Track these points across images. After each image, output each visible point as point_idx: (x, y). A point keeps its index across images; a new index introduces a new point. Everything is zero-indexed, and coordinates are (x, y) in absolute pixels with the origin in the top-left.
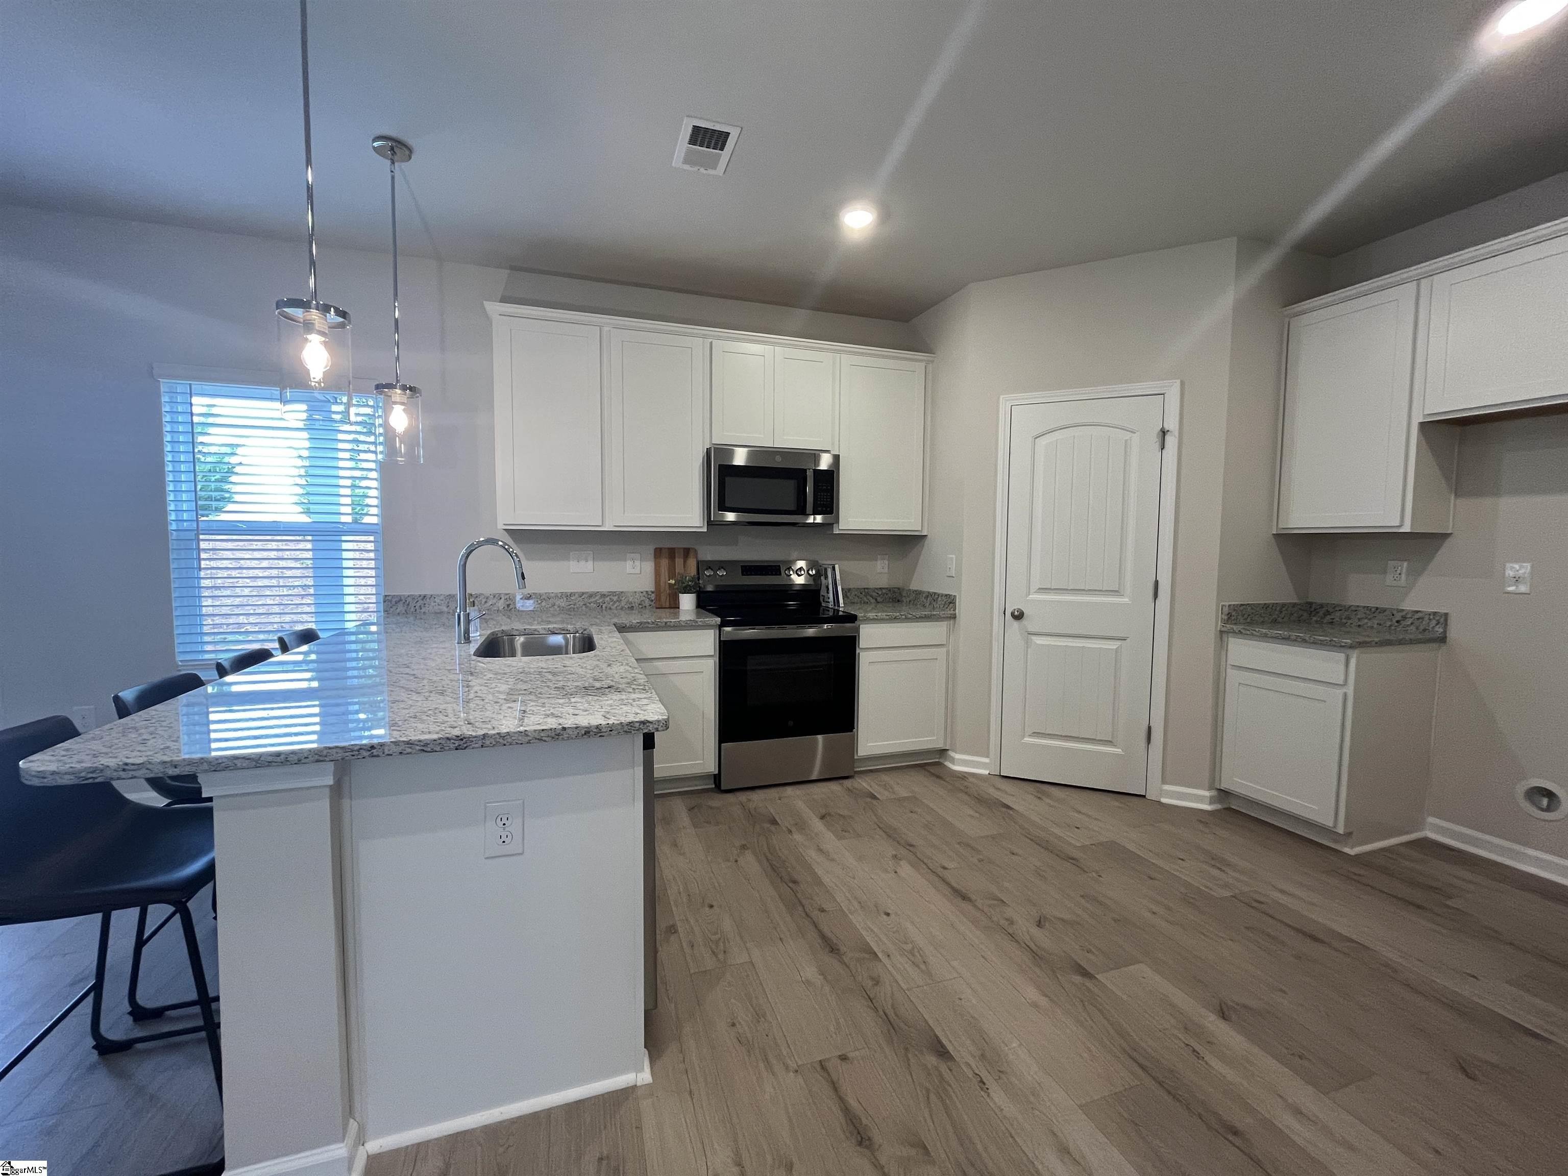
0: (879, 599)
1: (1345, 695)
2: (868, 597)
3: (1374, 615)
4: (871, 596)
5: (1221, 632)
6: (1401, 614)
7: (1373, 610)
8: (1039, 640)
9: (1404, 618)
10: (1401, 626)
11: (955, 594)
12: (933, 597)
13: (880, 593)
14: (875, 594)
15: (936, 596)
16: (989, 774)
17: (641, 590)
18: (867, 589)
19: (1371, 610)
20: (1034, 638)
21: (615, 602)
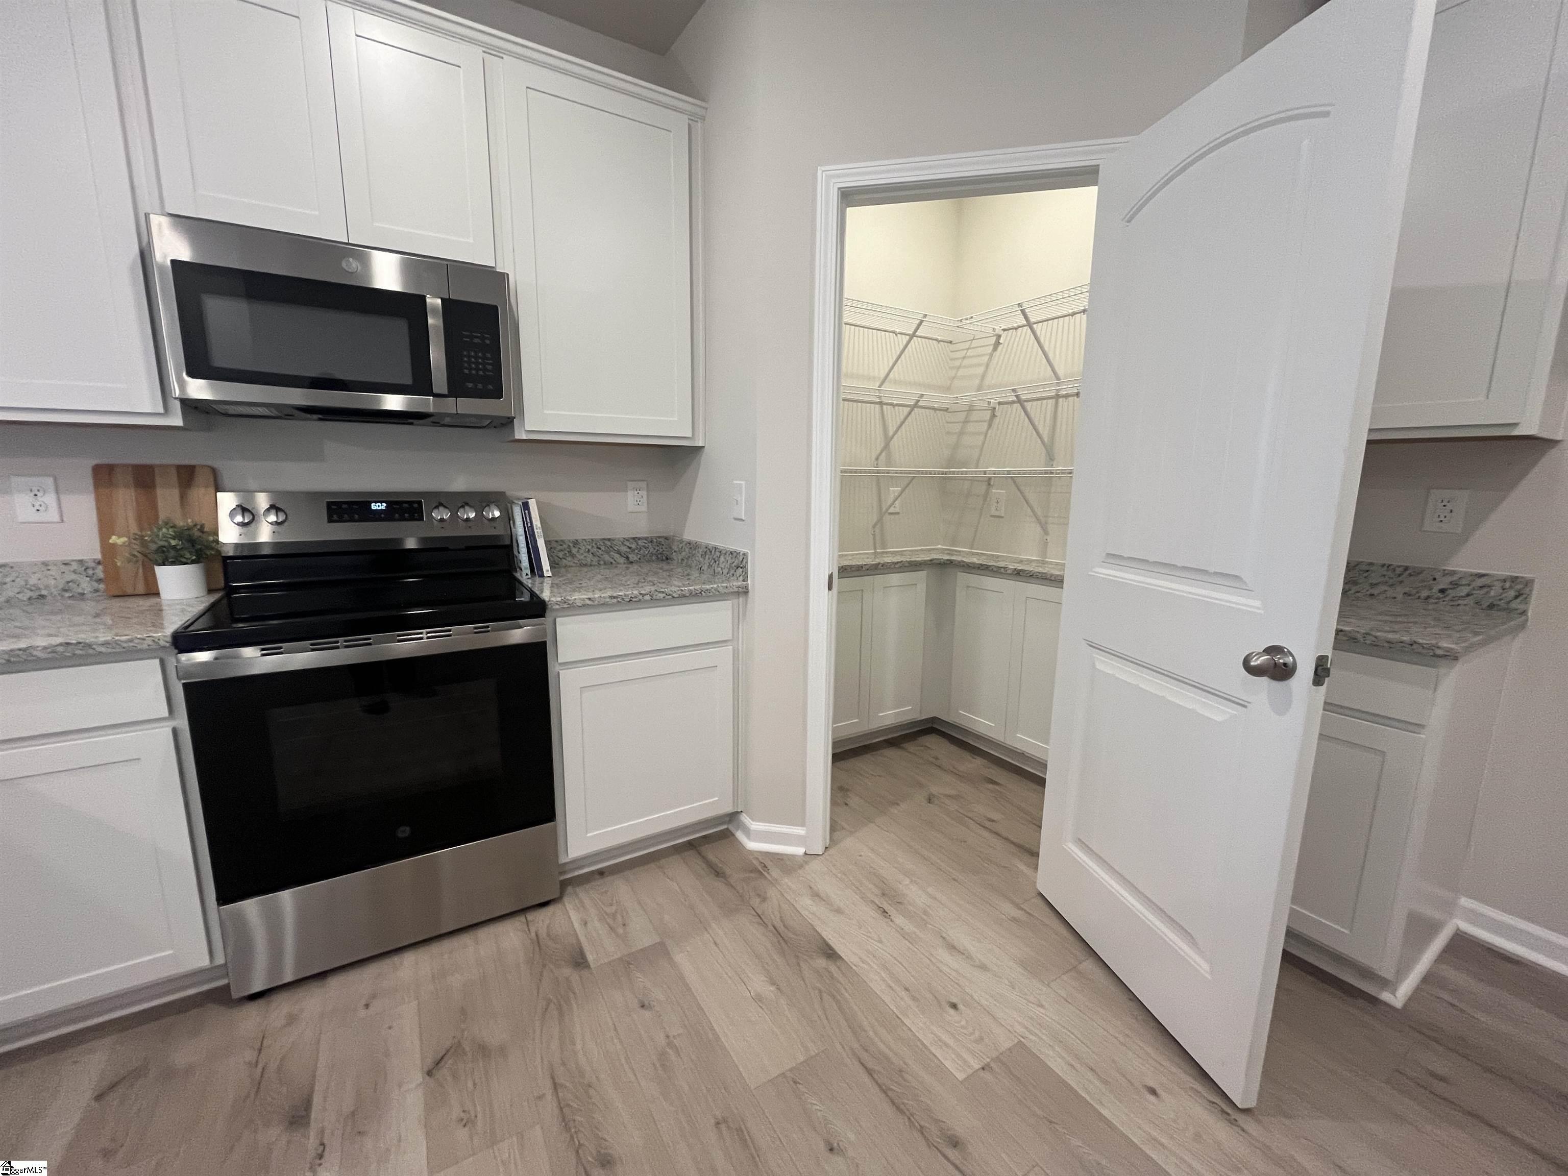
0: (633, 557)
2: (612, 553)
3: (1400, 579)
4: (619, 553)
6: (1450, 579)
7: (1399, 571)
9: (1455, 585)
10: (1447, 599)
11: (746, 551)
12: (712, 553)
13: (633, 546)
14: (624, 549)
15: (718, 554)
16: (805, 854)
17: (68, 559)
18: (609, 540)
19: (1394, 570)
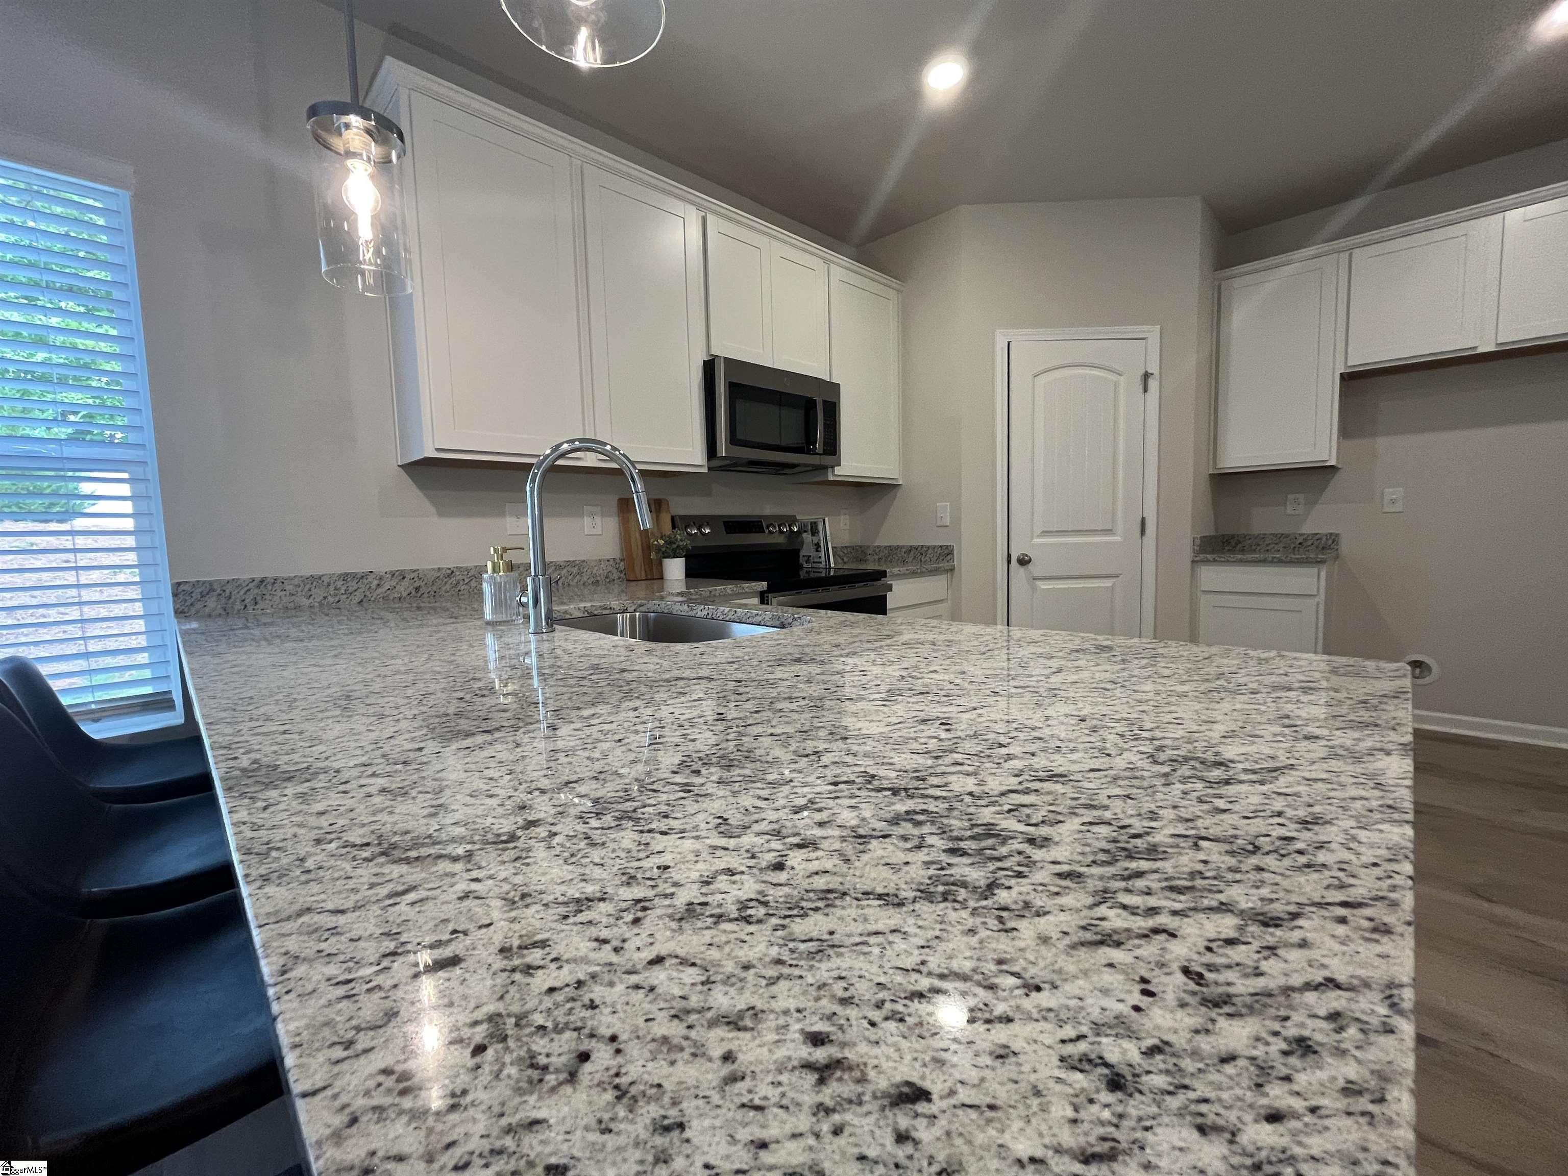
0: (845, 559)
1: (1318, 604)
3: (1280, 540)
5: (1193, 562)
6: (1302, 537)
7: (1279, 536)
8: (1044, 585)
9: (1305, 540)
10: (1302, 547)
11: (952, 545)
12: (919, 550)
13: (846, 552)
14: (841, 554)
15: (924, 549)
17: (608, 557)
19: (1277, 536)
20: (1039, 583)
21: (575, 577)
